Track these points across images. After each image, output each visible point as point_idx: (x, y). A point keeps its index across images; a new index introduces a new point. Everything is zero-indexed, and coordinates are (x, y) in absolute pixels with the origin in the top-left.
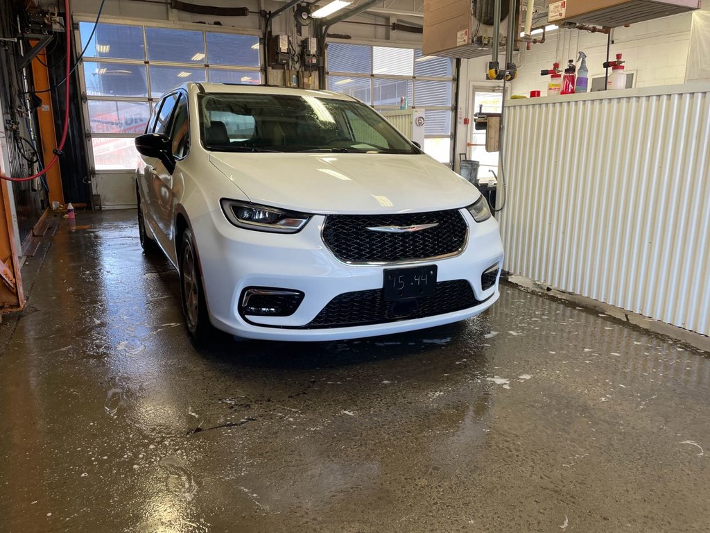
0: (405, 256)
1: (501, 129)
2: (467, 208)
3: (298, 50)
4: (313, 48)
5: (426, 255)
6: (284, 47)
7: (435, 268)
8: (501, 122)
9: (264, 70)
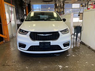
0: (45, 40)
1: (83, 16)
2: (61, 31)
3: (60, 5)
4: (62, 5)
5: (49, 40)
6: (58, 5)
7: (50, 42)
8: (83, 15)
9: (55, 9)
